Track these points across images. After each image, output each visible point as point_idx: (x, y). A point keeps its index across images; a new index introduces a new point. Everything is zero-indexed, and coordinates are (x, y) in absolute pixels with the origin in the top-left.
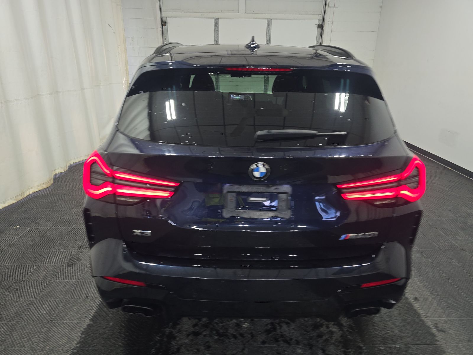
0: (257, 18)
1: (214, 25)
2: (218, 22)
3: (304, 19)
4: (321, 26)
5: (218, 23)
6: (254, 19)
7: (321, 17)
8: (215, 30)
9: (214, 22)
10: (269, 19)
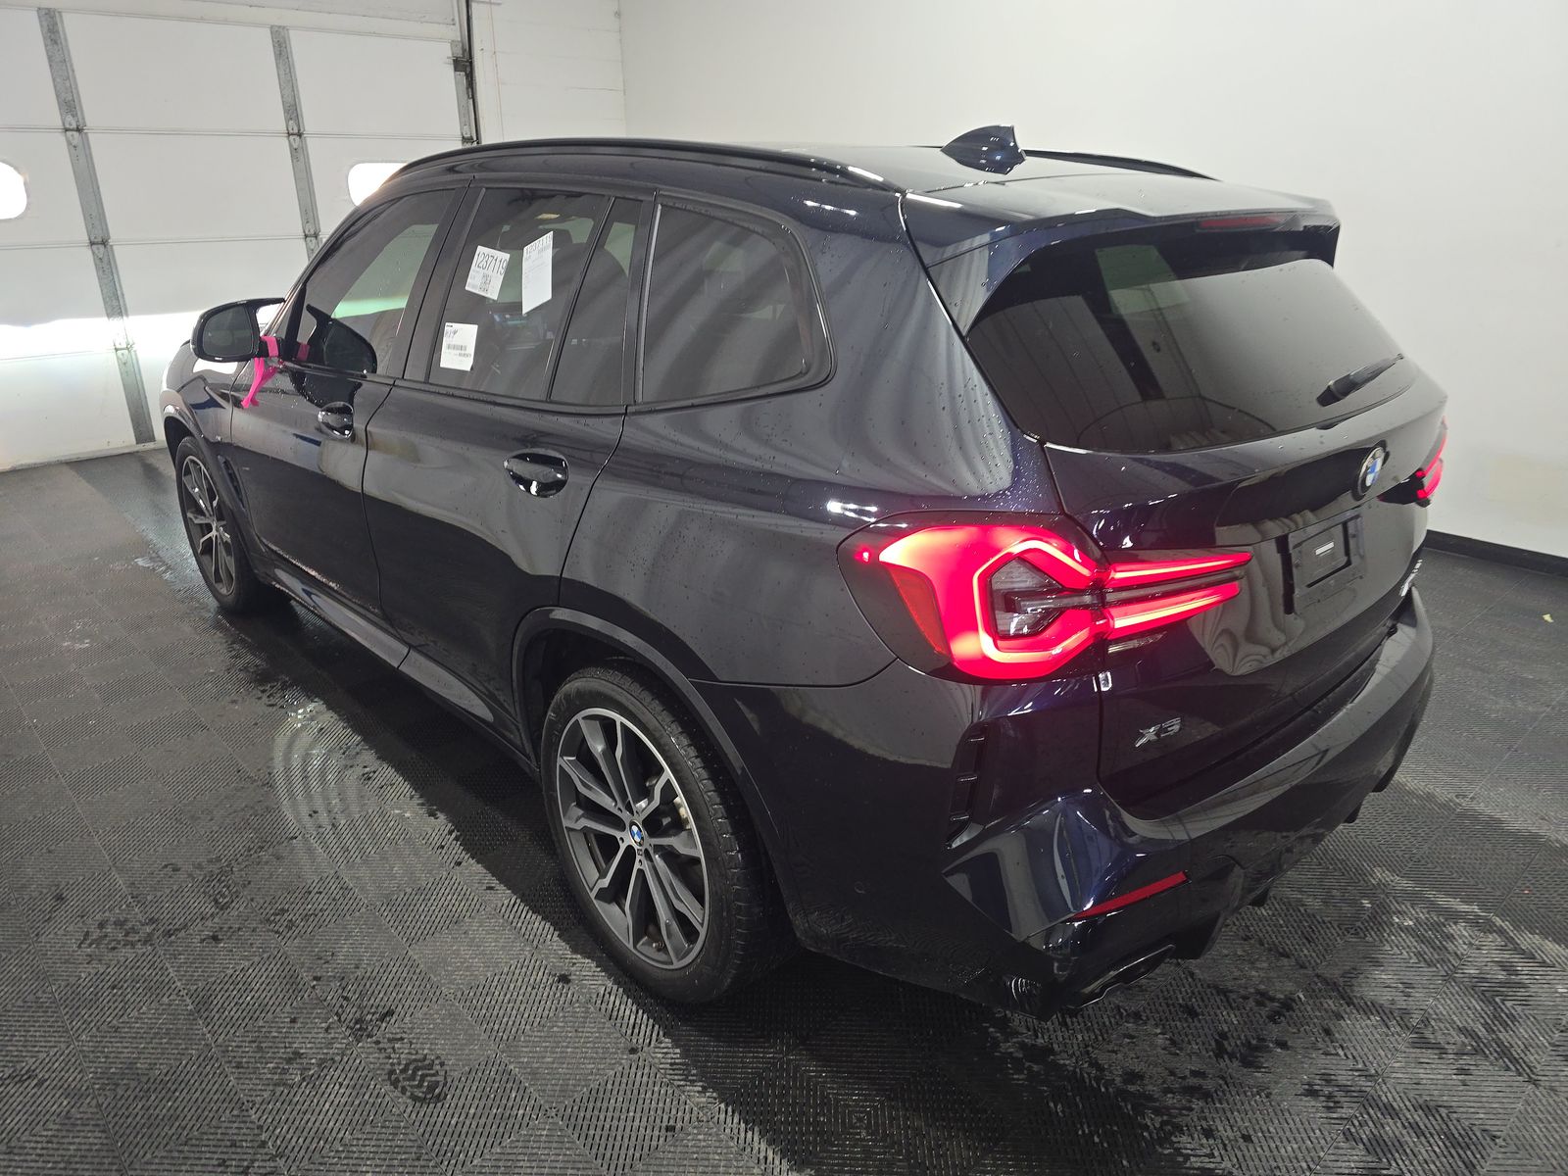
0: (226, 22)
1: (44, 38)
2: (59, 25)
3: (405, 37)
4: (464, 64)
5: (60, 29)
6: (217, 22)
7: (455, 33)
8: (50, 58)
9: (42, 26)
10: (280, 27)
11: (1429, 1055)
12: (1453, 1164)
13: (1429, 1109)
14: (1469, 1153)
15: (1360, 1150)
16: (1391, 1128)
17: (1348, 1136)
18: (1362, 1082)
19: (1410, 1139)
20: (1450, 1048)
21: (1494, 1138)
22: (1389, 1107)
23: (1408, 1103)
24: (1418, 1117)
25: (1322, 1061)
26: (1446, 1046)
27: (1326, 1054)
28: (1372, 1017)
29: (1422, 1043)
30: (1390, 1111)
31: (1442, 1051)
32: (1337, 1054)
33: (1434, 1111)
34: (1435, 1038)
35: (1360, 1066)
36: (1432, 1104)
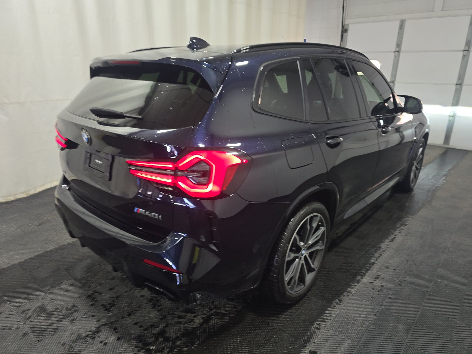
5: (404, 25)
8: (399, 33)
11: (74, 337)
12: (37, 328)
13: (56, 330)
14: (37, 333)
15: (51, 310)
16: (54, 319)
17: (56, 309)
18: (72, 318)
19: (49, 322)
20: (73, 345)
21: (38, 341)
22: (61, 321)
23: (60, 326)
24: (54, 326)
25: (83, 312)
26: (75, 344)
27: (85, 314)
28: (95, 329)
29: (79, 338)
30: (60, 321)
31: (74, 341)
32: (84, 316)
33: (54, 331)
34: (79, 342)
35: (77, 320)
36: (57, 331)
